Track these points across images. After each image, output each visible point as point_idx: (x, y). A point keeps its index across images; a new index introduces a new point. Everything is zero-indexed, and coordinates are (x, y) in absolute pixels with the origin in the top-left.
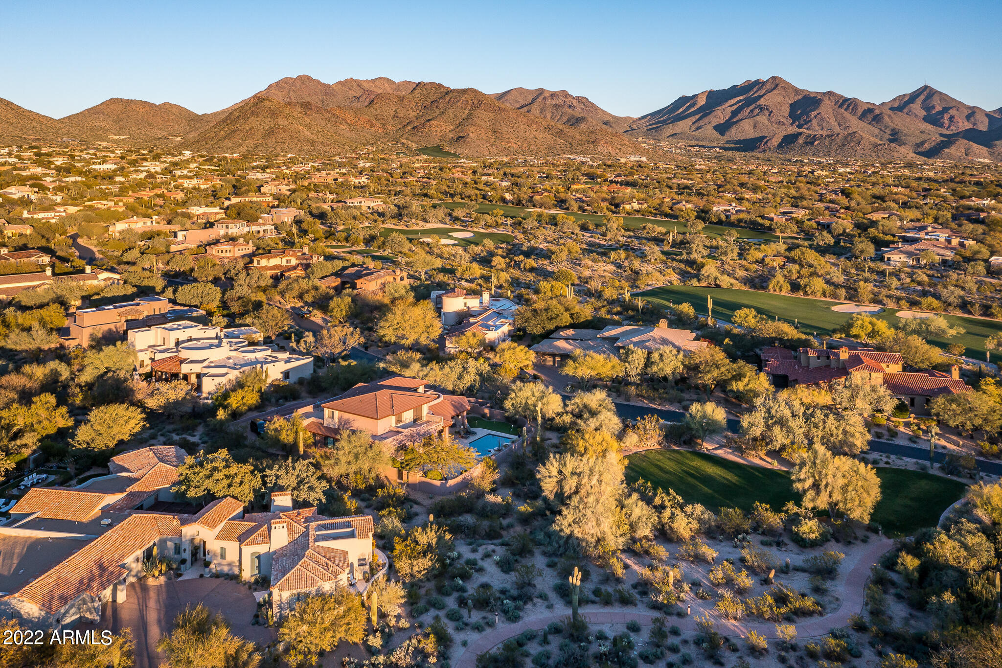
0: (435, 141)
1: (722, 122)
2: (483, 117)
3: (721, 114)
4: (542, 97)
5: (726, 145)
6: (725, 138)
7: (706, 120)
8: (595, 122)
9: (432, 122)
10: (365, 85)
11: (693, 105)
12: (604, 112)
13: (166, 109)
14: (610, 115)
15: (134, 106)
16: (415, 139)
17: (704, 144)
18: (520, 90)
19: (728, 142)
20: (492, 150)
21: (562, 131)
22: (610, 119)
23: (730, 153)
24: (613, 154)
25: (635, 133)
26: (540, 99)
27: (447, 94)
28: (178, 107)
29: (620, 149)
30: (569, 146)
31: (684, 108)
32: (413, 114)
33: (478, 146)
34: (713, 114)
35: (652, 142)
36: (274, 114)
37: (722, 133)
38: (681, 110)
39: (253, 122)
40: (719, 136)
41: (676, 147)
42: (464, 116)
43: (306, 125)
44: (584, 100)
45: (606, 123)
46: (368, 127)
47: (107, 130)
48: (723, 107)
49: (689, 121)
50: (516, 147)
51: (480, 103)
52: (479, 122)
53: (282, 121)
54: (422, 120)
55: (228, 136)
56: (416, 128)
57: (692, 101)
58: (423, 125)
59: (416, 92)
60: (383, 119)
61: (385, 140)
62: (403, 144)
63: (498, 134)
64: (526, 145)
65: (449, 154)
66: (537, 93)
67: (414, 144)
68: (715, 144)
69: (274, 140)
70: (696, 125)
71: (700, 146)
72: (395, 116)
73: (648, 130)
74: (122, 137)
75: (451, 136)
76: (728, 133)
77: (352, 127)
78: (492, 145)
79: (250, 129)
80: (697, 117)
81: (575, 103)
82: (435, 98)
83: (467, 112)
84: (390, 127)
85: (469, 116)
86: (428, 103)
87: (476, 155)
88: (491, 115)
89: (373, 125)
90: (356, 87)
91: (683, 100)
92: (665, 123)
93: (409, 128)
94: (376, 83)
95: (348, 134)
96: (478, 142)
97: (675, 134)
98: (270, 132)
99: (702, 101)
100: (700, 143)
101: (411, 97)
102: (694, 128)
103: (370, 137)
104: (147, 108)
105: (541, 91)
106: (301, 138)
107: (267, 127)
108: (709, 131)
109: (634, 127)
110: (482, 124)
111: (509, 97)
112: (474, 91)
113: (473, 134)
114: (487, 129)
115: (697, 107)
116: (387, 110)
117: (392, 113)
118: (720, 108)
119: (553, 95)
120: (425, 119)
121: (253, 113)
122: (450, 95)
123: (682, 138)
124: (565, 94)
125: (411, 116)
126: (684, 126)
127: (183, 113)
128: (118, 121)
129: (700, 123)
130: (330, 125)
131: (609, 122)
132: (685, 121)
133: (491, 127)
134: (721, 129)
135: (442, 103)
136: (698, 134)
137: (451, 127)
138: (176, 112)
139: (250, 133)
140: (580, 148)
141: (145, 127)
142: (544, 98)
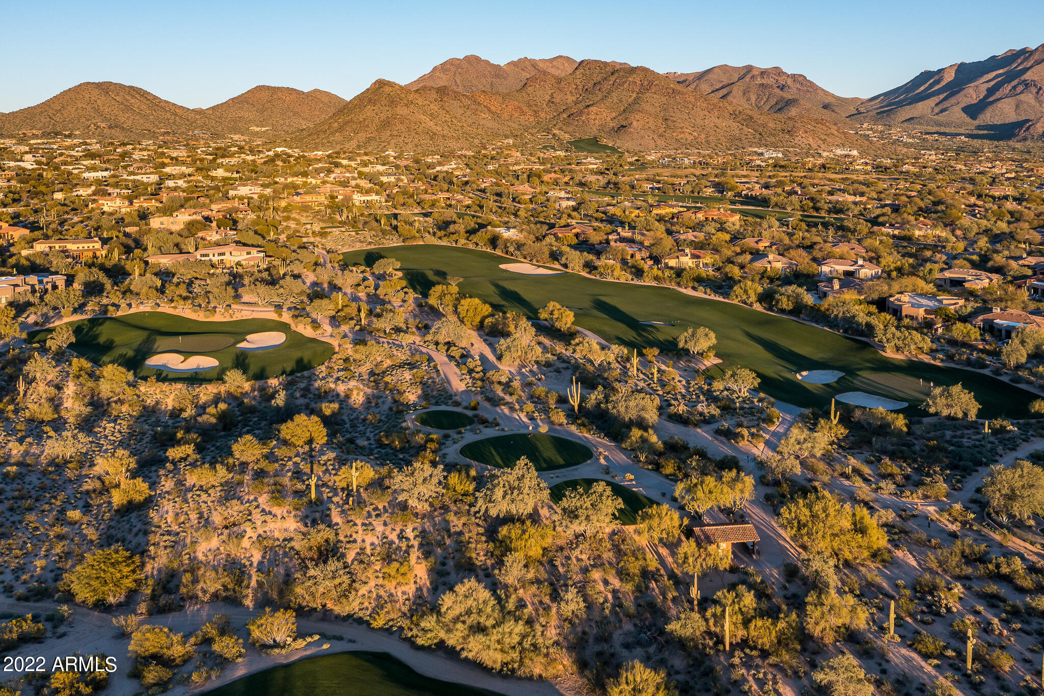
0: (592, 131)
1: (976, 102)
2: (653, 102)
3: (973, 93)
4: (750, 75)
5: (975, 132)
6: (976, 122)
7: (953, 100)
8: (808, 105)
9: (591, 108)
10: (541, 65)
11: (938, 82)
12: (826, 93)
13: (316, 95)
14: (833, 96)
15: (280, 94)
16: (570, 129)
17: (947, 130)
18: (724, 68)
19: (979, 127)
20: (659, 142)
21: (751, 118)
22: (833, 101)
23: (977, 143)
24: (815, 146)
25: (861, 117)
26: (747, 79)
27: (612, 74)
28: (327, 94)
29: (824, 141)
30: (758, 136)
31: (927, 85)
32: (571, 99)
33: (643, 137)
34: (962, 93)
35: (880, 128)
36: (393, 102)
37: (974, 117)
38: (922, 88)
39: (369, 111)
40: (968, 120)
41: (909, 136)
42: (630, 100)
43: (432, 114)
44: (800, 79)
45: (826, 107)
46: (516, 115)
47: (250, 121)
48: (976, 83)
49: (932, 102)
50: (690, 138)
51: (651, 83)
52: (647, 107)
53: (401, 111)
54: (581, 106)
55: (341, 129)
56: (572, 116)
57: (936, 77)
58: (581, 113)
59: (578, 72)
60: (536, 105)
61: (535, 131)
62: (554, 135)
63: (669, 123)
64: (703, 136)
65: (606, 147)
66: (745, 71)
67: (567, 136)
68: (962, 131)
69: (389, 133)
70: (941, 107)
71: (940, 134)
72: (551, 102)
73: (878, 113)
74: (264, 129)
75: (611, 125)
76: (981, 117)
77: (496, 116)
78: (661, 136)
79: (365, 120)
80: (942, 97)
81: (790, 82)
82: (599, 79)
83: (634, 95)
84: (543, 115)
85: (636, 101)
86: (590, 85)
87: (640, 148)
88: (664, 99)
89: (523, 113)
90: (530, 68)
91: (926, 76)
92: (900, 104)
93: (565, 116)
94: (555, 63)
95: (490, 124)
96: (642, 133)
97: (912, 119)
98: (386, 124)
99: (949, 77)
100: (942, 130)
101: (571, 78)
102: (937, 110)
103: (517, 127)
104: (294, 96)
105: (749, 69)
106: (420, 130)
107: (383, 117)
108: (956, 114)
109: (862, 110)
110: (652, 110)
111: (711, 76)
112: (645, 70)
113: (637, 123)
114: (656, 116)
115: (943, 84)
116: (541, 94)
117: (548, 98)
118: (972, 85)
119: (763, 73)
120: (584, 104)
121: (370, 101)
122: (616, 75)
123: (920, 124)
124: (778, 71)
125: (568, 102)
126: (924, 108)
127: (333, 101)
128: (262, 111)
129: (946, 104)
130: (469, 113)
131: (830, 104)
132: (926, 102)
133: (662, 114)
134: (973, 111)
135: (606, 86)
136: (942, 118)
137: (614, 115)
138: (326, 100)
139: (363, 125)
140: (773, 139)
141: (289, 117)
142: (753, 77)
